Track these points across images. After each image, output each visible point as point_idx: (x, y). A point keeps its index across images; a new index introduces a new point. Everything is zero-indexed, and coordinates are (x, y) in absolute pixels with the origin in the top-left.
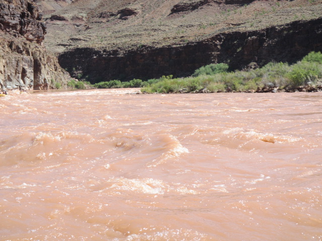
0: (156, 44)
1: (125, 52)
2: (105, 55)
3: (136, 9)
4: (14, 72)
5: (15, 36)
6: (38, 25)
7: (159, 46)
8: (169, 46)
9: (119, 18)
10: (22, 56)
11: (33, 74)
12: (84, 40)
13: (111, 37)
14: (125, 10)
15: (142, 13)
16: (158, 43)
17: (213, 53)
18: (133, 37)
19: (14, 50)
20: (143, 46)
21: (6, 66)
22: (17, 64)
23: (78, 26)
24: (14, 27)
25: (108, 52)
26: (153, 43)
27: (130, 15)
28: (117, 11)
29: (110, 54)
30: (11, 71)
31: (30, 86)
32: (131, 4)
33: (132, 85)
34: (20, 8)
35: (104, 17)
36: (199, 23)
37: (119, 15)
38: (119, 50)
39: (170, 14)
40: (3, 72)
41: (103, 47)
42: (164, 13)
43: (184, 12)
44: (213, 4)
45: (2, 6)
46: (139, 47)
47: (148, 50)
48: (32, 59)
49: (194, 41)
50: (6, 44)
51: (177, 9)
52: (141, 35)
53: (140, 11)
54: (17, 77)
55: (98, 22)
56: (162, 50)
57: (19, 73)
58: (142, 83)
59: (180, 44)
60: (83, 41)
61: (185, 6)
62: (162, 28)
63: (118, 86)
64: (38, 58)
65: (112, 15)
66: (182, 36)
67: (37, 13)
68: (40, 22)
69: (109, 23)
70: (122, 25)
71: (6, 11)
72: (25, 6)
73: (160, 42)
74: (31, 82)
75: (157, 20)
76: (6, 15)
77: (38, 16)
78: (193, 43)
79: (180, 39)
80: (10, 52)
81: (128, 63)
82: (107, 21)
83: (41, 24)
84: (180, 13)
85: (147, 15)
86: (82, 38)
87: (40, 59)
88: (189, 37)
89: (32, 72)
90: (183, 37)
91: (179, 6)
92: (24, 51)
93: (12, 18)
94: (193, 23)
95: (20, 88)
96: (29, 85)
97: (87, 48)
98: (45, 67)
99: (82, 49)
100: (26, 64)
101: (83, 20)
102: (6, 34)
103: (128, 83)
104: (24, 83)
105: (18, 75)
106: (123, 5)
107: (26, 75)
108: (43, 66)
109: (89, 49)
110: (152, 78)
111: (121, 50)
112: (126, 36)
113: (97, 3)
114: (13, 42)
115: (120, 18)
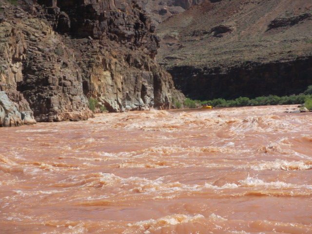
0: (261, 60)
1: (227, 69)
2: (206, 72)
3: (230, 26)
4: (133, 90)
5: (131, 48)
6: (151, 37)
7: (265, 62)
8: (277, 61)
10: (141, 71)
11: (153, 92)
12: (180, 59)
13: (210, 55)
14: (219, 27)
15: (238, 30)
16: (264, 59)
18: (234, 54)
19: (132, 64)
20: (248, 62)
21: (124, 83)
22: (136, 81)
23: (171, 45)
24: (129, 38)
25: (209, 69)
26: (259, 58)
27: (225, 32)
28: (210, 29)
29: (212, 72)
30: (129, 89)
32: (224, 22)
33: (238, 103)
34: (133, 18)
35: (197, 36)
36: (304, 38)
37: (213, 33)
38: (221, 67)
39: (268, 30)
40: (121, 90)
41: (203, 65)
42: (260, 29)
43: (283, 27)
45: (117, 15)
46: (244, 63)
47: (253, 67)
48: (152, 74)
49: (304, 56)
50: (122, 57)
51: (275, 24)
52: (242, 51)
53: (235, 28)
54: (136, 96)
55: (192, 41)
56: (269, 66)
57: (138, 91)
58: (250, 101)
59: (288, 60)
60: (179, 60)
61: (283, 21)
62: (262, 43)
63: (223, 105)
64: (158, 73)
65: (206, 33)
66: (289, 50)
67: (149, 25)
68: (153, 34)
69: (203, 41)
70: (216, 43)
71: (121, 20)
72: (137, 17)
73: (266, 57)
74: (152, 101)
75: (254, 36)
76: (121, 24)
77: (150, 28)
78: (304, 57)
79: (288, 54)
80: (128, 67)
81: (232, 80)
82: (201, 39)
83: (154, 37)
84: (278, 28)
85: (243, 32)
86: (177, 57)
87: (160, 74)
88: (298, 52)
89: (152, 89)
90: (290, 52)
91: (277, 21)
92: (142, 65)
93: (128, 28)
94: (297, 38)
95: (140, 108)
96: (150, 104)
97: (186, 67)
98: (165, 84)
99: (181, 67)
100: (146, 80)
101: (175, 39)
102: (121, 46)
103: (234, 102)
104: (145, 101)
105: (137, 93)
106: (216, 23)
107: (146, 93)
108: (163, 83)
109: (188, 67)
110: (260, 96)
111: (223, 67)
112: (225, 53)
113: (189, 22)
114: (131, 55)
115: (215, 35)
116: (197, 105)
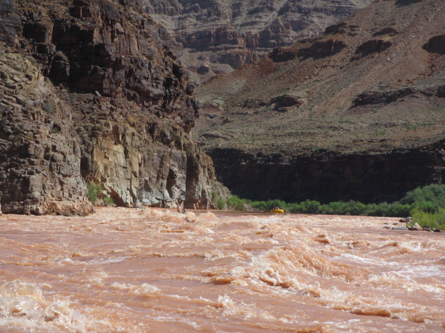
0: (342, 148)
1: (291, 158)
2: (260, 160)
3: (299, 98)
4: (156, 176)
5: (157, 114)
6: (187, 101)
7: (347, 152)
8: (364, 152)
9: (274, 110)
10: (169, 149)
11: (184, 181)
12: (224, 138)
13: (268, 135)
14: (283, 97)
15: (309, 104)
16: (345, 147)
17: (435, 168)
18: (302, 137)
19: (157, 137)
20: (321, 150)
21: (142, 165)
22: (162, 163)
23: (211, 117)
24: (155, 99)
25: (264, 156)
26: (338, 146)
27: (290, 106)
28: (269, 100)
29: (269, 160)
30: (149, 174)
31: (180, 201)
32: (291, 90)
33: (304, 208)
34: (163, 71)
35: (250, 107)
36: (404, 122)
37: (273, 105)
38: (283, 154)
39: (352, 107)
40: (138, 175)
41: (256, 150)
42: (341, 105)
43: (373, 105)
44: (419, 96)
45: (140, 64)
46: (316, 151)
47: (329, 157)
48: (185, 156)
49: (404, 147)
50: (144, 126)
51: (363, 100)
52: (314, 134)
53: (305, 100)
54: (159, 185)
55: (242, 114)
56: (353, 157)
57: (163, 179)
58: (321, 207)
59: (381, 151)
60: (222, 140)
61: (375, 96)
62: (344, 125)
64: (195, 155)
65: (263, 104)
66: (382, 138)
67: (186, 82)
68: (190, 97)
69: (258, 116)
70: (277, 119)
71: (145, 72)
72: (170, 69)
73: (349, 145)
74: (182, 194)
75: (332, 114)
76: (145, 78)
77: (187, 88)
78: (404, 150)
79: (381, 144)
80: (151, 141)
81: (297, 174)
82: (256, 113)
83: (192, 101)
84: (367, 106)
85: (316, 107)
86: (220, 135)
87: (198, 156)
88: (394, 141)
89: (184, 177)
90: (384, 140)
91: (366, 96)
92: (172, 140)
93: (154, 84)
94: (395, 121)
95: (163, 203)
96: (178, 199)
97: (232, 150)
98: (204, 172)
99: (224, 150)
100: (176, 164)
101: (219, 110)
102: (142, 110)
103: (298, 206)
104: (171, 195)
105: (161, 181)
106: (279, 91)
107: (175, 182)
108: (201, 169)
109: (235, 150)
110: (337, 201)
111: (286, 154)
112: (290, 135)
113: (240, 87)
114: (156, 124)
115: (276, 109)
116: (246, 206)
